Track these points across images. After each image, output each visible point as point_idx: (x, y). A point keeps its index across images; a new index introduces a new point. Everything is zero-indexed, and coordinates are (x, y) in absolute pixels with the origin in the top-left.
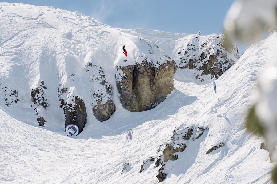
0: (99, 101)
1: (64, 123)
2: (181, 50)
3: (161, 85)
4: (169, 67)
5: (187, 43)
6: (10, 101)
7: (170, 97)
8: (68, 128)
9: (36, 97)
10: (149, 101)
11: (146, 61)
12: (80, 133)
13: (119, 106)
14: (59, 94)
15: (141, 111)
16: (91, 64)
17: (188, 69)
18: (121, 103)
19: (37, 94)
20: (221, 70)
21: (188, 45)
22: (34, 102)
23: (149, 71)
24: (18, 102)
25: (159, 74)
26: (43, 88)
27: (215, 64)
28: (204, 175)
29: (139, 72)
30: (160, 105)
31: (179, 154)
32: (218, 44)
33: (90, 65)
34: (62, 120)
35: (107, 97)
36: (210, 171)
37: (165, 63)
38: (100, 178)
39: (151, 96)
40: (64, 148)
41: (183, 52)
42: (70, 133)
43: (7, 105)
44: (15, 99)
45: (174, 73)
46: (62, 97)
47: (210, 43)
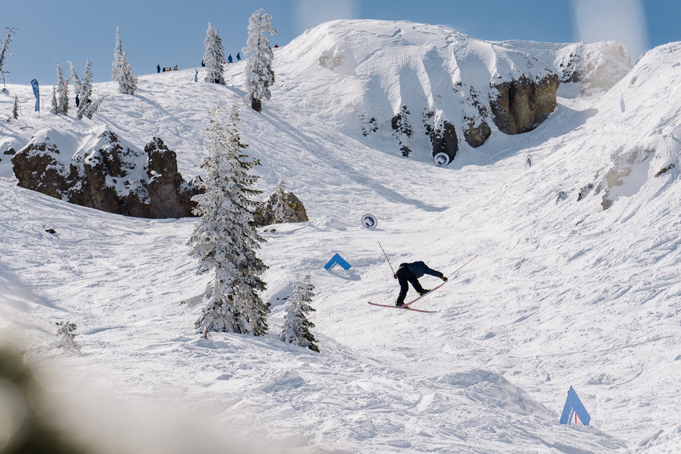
0: (471, 125)
1: (432, 151)
2: (563, 62)
3: (542, 102)
4: (550, 82)
5: (570, 53)
6: (368, 130)
7: (553, 116)
8: (436, 157)
9: (398, 124)
10: (528, 121)
11: (524, 77)
12: (450, 161)
13: (494, 128)
14: (425, 119)
15: (519, 132)
16: (460, 84)
17: (572, 83)
18: (496, 125)
19: (399, 121)
20: (612, 82)
21: (571, 56)
22: (395, 130)
23: (528, 87)
24: (377, 131)
25: (540, 90)
26: (405, 114)
27: (605, 75)
28: (656, 199)
29: (517, 90)
30: (542, 125)
31: (624, 179)
32: (607, 52)
33: (458, 84)
34: (429, 149)
35: (480, 119)
36: (662, 195)
37: (546, 78)
38: (531, 209)
39: (531, 115)
40: (439, 180)
41: (566, 64)
42: (439, 163)
43: (365, 135)
44: (374, 128)
45: (557, 88)
46: (428, 123)
47: (598, 51)
